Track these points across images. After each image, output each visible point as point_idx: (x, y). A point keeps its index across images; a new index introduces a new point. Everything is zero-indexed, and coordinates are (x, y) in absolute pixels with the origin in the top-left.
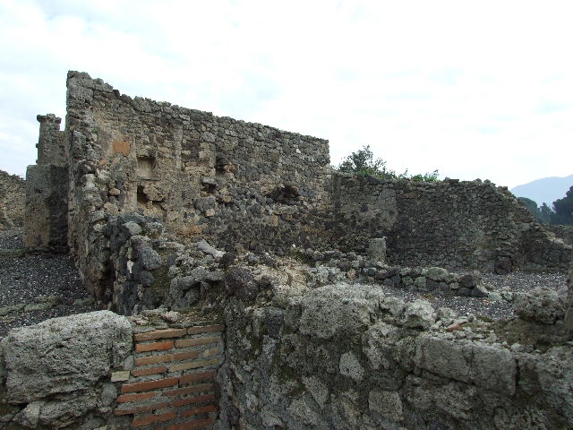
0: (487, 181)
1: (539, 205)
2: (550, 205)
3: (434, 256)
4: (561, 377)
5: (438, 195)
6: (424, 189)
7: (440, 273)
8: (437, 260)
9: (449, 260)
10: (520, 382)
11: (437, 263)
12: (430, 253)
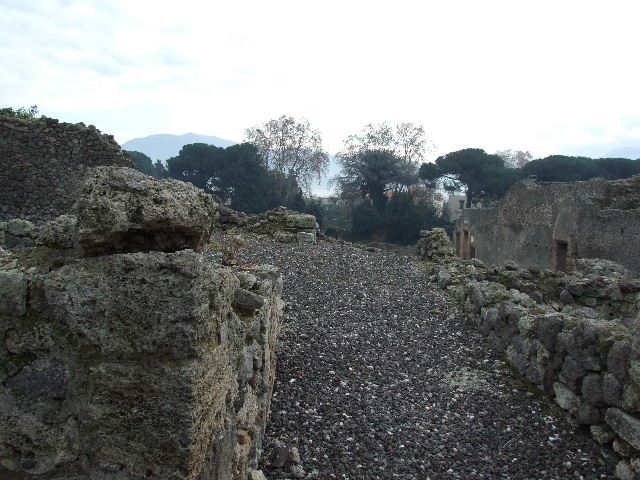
0: (92, 127)
1: (154, 162)
2: (164, 163)
3: (24, 209)
4: (64, 290)
5: (31, 136)
6: (12, 126)
7: (25, 226)
8: (27, 214)
9: (44, 214)
10: (30, 302)
11: (28, 217)
12: (18, 205)
